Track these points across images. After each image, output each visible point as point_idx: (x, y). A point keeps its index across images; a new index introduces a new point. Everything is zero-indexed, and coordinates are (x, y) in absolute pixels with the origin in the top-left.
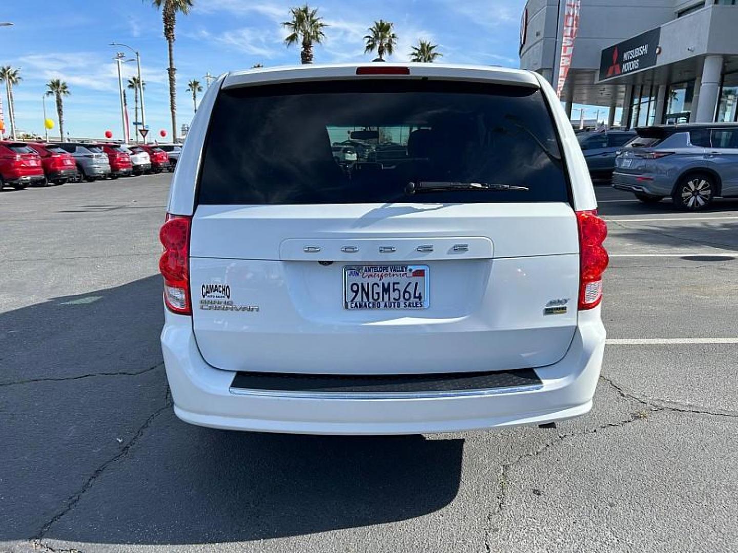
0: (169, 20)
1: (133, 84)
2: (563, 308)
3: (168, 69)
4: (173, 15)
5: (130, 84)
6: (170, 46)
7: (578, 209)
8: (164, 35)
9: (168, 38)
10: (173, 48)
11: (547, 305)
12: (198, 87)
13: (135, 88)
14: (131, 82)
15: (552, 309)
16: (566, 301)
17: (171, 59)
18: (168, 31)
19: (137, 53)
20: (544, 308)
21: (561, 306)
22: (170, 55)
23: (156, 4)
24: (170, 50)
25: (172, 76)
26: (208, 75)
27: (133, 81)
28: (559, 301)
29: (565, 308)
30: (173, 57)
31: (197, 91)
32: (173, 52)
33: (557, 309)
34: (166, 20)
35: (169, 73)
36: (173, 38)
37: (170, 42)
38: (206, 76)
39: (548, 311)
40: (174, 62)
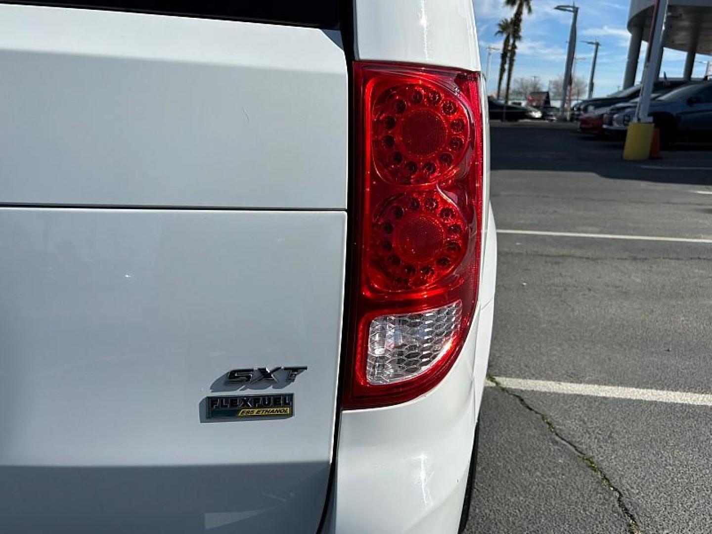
2: (278, 399)
7: (366, 52)
11: (214, 388)
15: (233, 400)
16: (292, 373)
20: (200, 397)
21: (270, 391)
28: (263, 371)
29: (289, 399)
33: (257, 401)
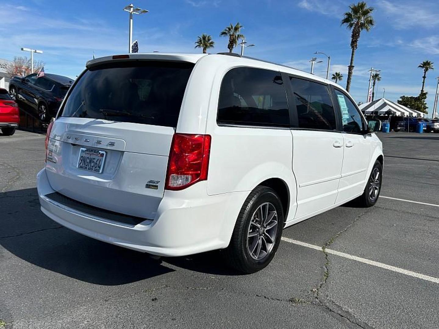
0: (355, 36)
1: (335, 77)
2: (155, 186)
3: (349, 67)
4: (359, 32)
5: (333, 76)
6: (353, 52)
8: (350, 45)
9: (353, 47)
10: (354, 53)
11: (148, 183)
12: (378, 77)
13: (336, 79)
14: (334, 75)
15: (150, 185)
16: (158, 182)
17: (352, 60)
18: (354, 43)
19: (329, 57)
20: (146, 184)
21: (155, 184)
22: (352, 57)
23: (350, 26)
24: (353, 54)
25: (350, 70)
26: (372, 69)
27: (335, 75)
28: (154, 181)
29: (157, 186)
30: (354, 59)
31: (376, 80)
32: (354, 56)
33: (153, 186)
34: (353, 36)
35: (349, 69)
36: (356, 47)
37: (353, 50)
38: (371, 69)
39: (148, 186)
40: (353, 62)
